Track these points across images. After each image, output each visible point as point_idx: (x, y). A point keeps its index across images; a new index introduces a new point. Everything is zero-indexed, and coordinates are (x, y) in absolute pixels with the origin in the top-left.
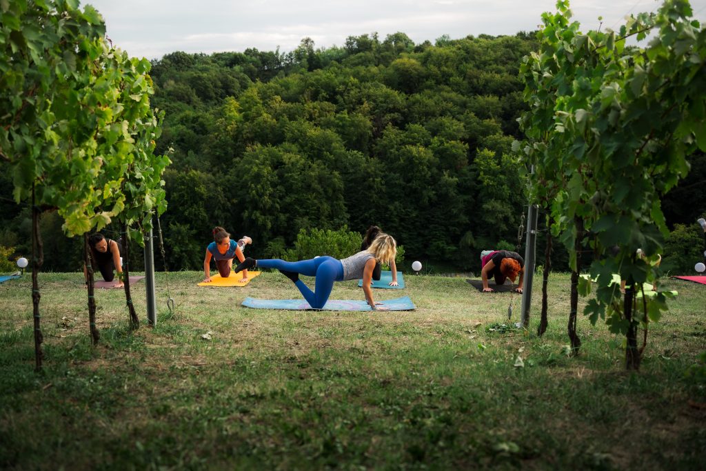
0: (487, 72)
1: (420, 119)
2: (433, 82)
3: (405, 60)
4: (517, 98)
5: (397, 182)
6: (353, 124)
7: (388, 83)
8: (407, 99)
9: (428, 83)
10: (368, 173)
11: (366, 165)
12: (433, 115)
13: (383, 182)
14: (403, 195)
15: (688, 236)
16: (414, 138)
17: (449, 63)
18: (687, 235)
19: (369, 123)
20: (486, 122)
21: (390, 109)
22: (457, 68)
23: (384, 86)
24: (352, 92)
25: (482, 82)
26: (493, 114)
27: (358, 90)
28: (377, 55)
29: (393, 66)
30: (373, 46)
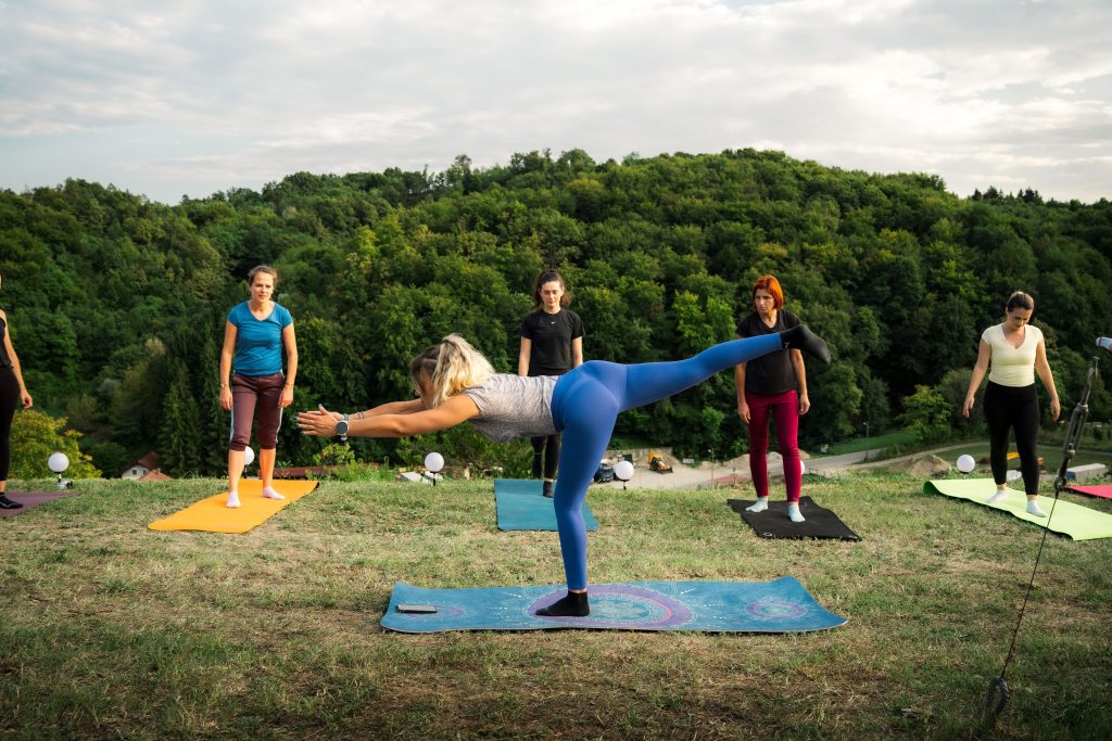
0: (686, 197)
1: (604, 253)
2: (620, 209)
3: (585, 181)
4: (724, 228)
6: (518, 260)
7: (563, 209)
8: (587, 229)
9: (614, 209)
12: (620, 248)
15: (932, 400)
16: (595, 278)
17: (639, 186)
18: (931, 398)
19: (539, 259)
20: (687, 258)
21: (566, 241)
22: (649, 192)
23: (558, 213)
24: (518, 220)
25: (679, 209)
26: (695, 248)
27: (525, 218)
28: (549, 176)
29: (570, 189)
30: (545, 165)
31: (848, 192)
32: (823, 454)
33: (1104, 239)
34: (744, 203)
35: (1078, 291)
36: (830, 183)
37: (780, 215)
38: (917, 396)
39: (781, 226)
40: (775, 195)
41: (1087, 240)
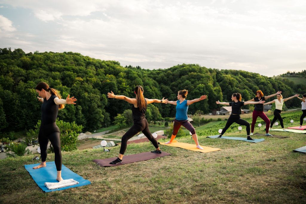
0: (55, 64)
1: (32, 79)
2: (36, 67)
3: (25, 58)
4: (66, 73)
5: (25, 102)
6: (6, 80)
7: (19, 66)
8: (26, 72)
9: (34, 67)
10: (13, 99)
11: (12, 96)
12: (37, 78)
13: (19, 102)
14: (27, 107)
15: (122, 117)
16: (31, 86)
17: (41, 60)
18: (121, 117)
19: (12, 80)
20: (56, 81)
21: (20, 75)
22: (44, 62)
23: (17, 67)
24: (5, 69)
25: (53, 67)
26: (58, 78)
27: (7, 68)
28: (12, 56)
29: (20, 60)
30: (9, 52)
31: (97, 64)
32: (95, 132)
33: (156, 78)
34: (71, 66)
35: (152, 90)
36: (93, 62)
37: (81, 70)
38: (118, 116)
39: (81, 73)
40: (79, 65)
41: (153, 78)
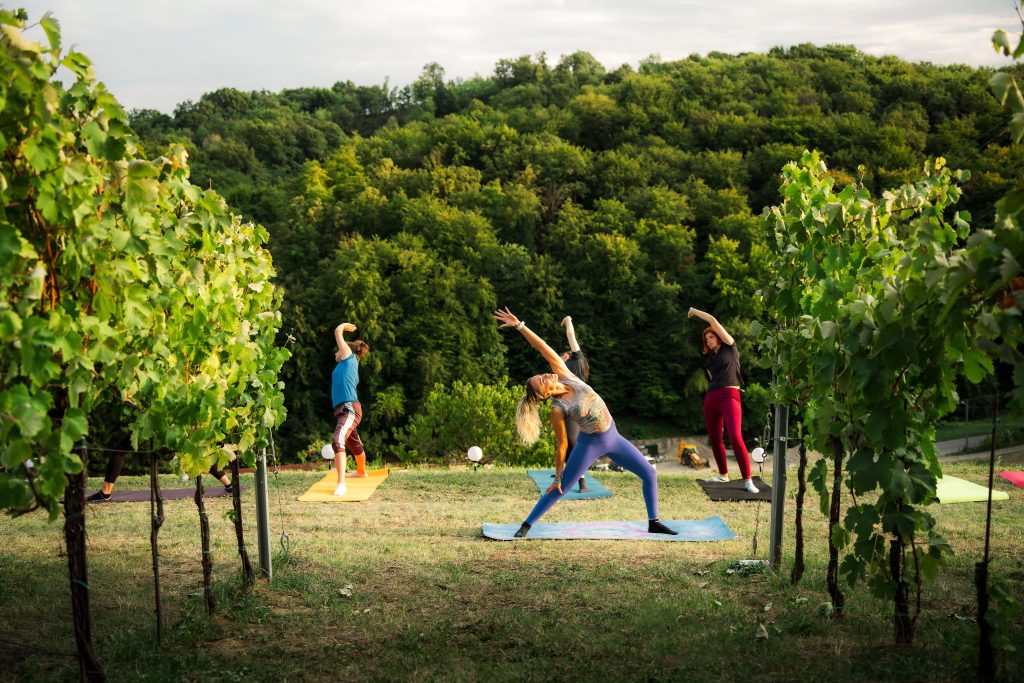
0: (722, 113)
1: (617, 190)
2: (636, 132)
3: (591, 96)
4: (771, 152)
5: (582, 293)
6: (509, 201)
7: (565, 134)
8: (595, 159)
9: (629, 132)
10: (536, 280)
11: (531, 267)
12: (637, 182)
13: (560, 294)
14: (592, 313)
16: (607, 222)
17: (661, 100)
19: (535, 200)
20: (723, 193)
21: (569, 176)
22: (675, 108)
23: (557, 139)
24: (507, 151)
25: (714, 129)
26: (735, 181)
27: (516, 147)
28: (545, 89)
29: (572, 107)
30: (539, 74)
31: (940, 95)
34: (797, 118)
36: (915, 85)
37: (845, 132)
39: (847, 146)
40: (840, 106)
